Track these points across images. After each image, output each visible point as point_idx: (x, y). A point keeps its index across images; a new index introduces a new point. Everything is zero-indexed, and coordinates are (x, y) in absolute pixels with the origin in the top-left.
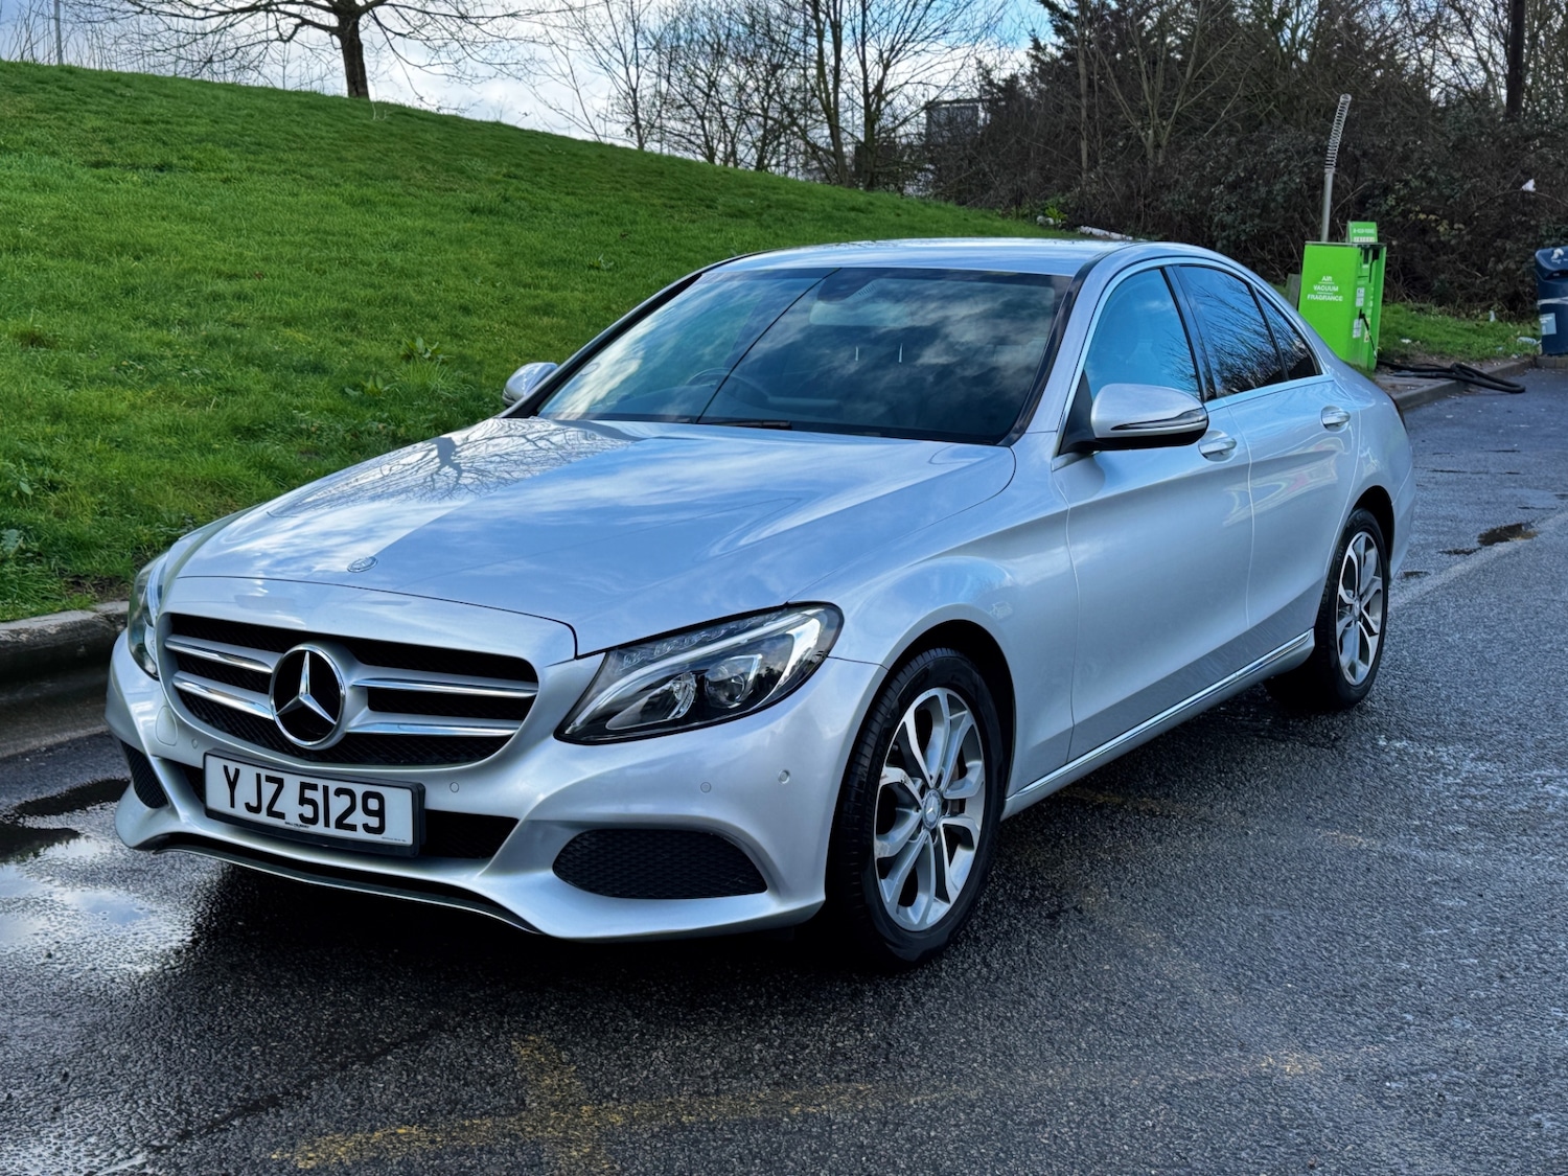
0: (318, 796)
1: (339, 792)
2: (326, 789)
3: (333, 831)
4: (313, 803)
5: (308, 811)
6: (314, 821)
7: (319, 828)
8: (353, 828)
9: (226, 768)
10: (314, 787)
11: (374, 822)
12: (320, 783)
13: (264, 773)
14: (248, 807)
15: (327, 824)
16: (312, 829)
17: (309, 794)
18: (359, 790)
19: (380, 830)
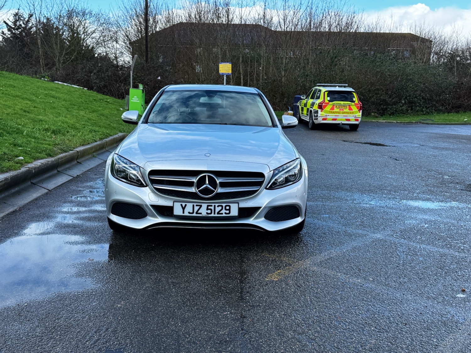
0: (212, 208)
1: (218, 206)
2: (215, 206)
3: (216, 215)
4: (211, 210)
5: (209, 212)
6: (211, 213)
7: (212, 215)
8: (222, 214)
9: (181, 205)
10: (211, 206)
11: (228, 212)
12: (213, 205)
13: (195, 204)
14: (189, 213)
15: (215, 214)
16: (210, 215)
17: (209, 207)
18: (224, 205)
19: (229, 213)
